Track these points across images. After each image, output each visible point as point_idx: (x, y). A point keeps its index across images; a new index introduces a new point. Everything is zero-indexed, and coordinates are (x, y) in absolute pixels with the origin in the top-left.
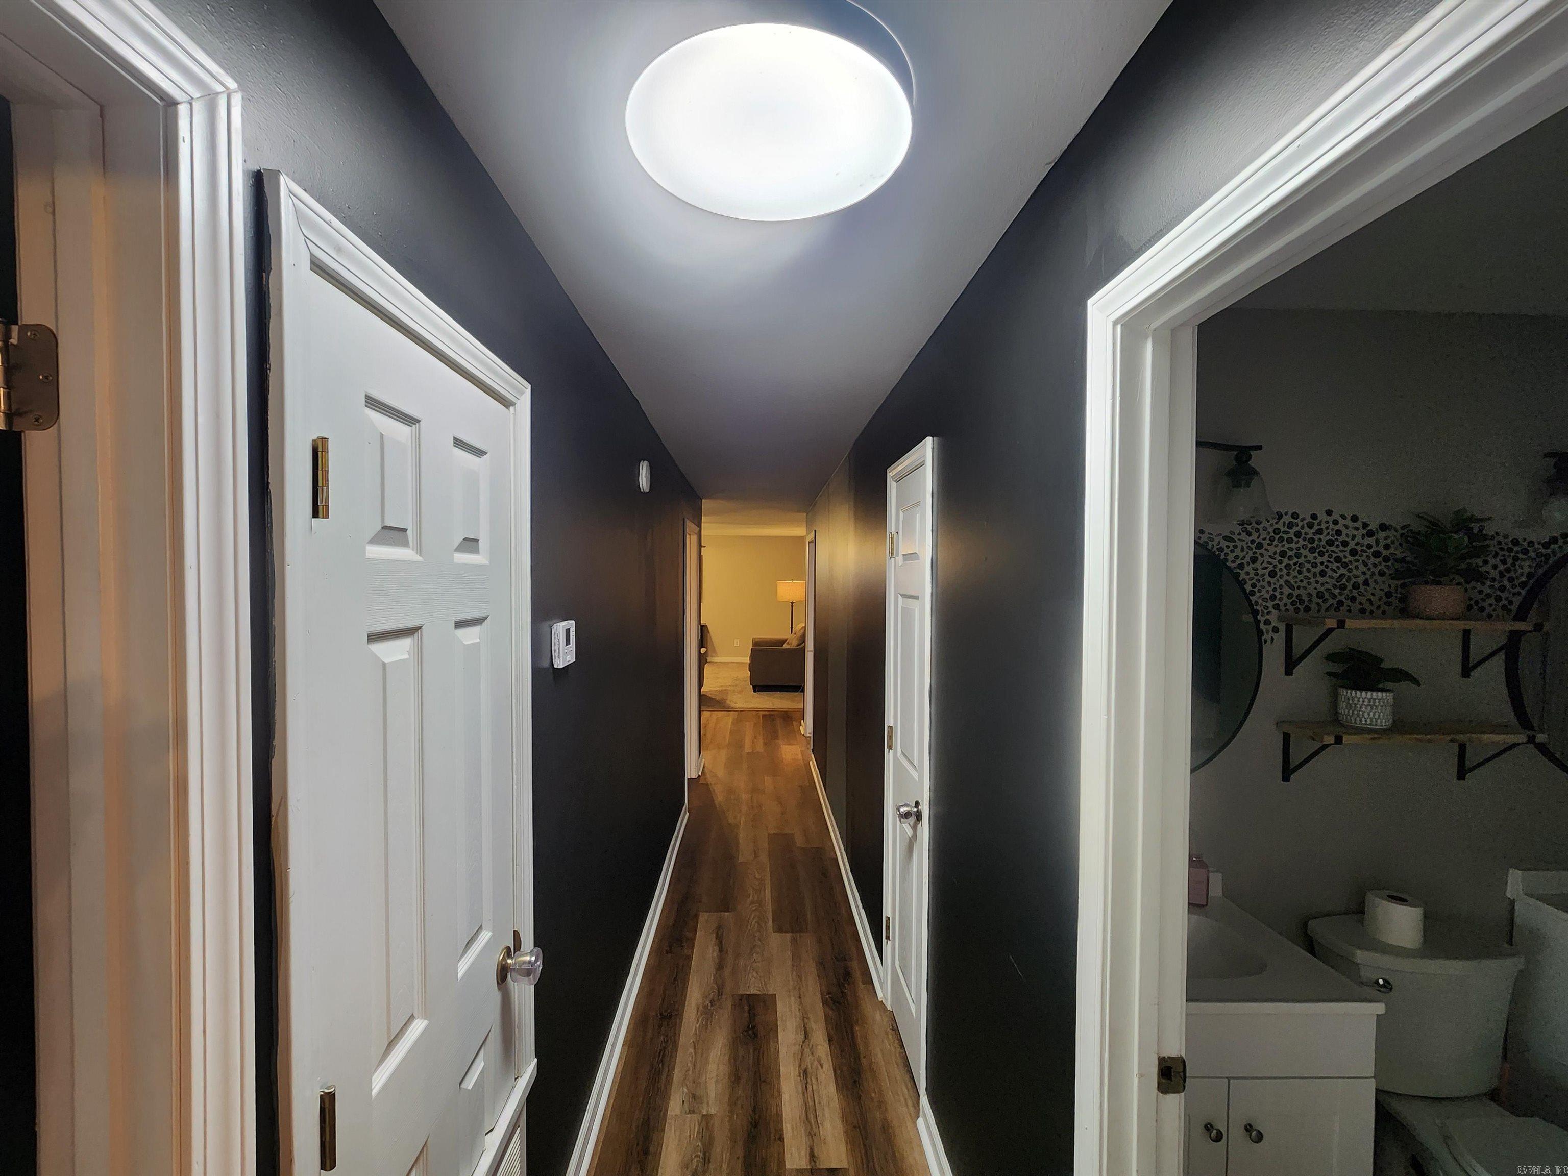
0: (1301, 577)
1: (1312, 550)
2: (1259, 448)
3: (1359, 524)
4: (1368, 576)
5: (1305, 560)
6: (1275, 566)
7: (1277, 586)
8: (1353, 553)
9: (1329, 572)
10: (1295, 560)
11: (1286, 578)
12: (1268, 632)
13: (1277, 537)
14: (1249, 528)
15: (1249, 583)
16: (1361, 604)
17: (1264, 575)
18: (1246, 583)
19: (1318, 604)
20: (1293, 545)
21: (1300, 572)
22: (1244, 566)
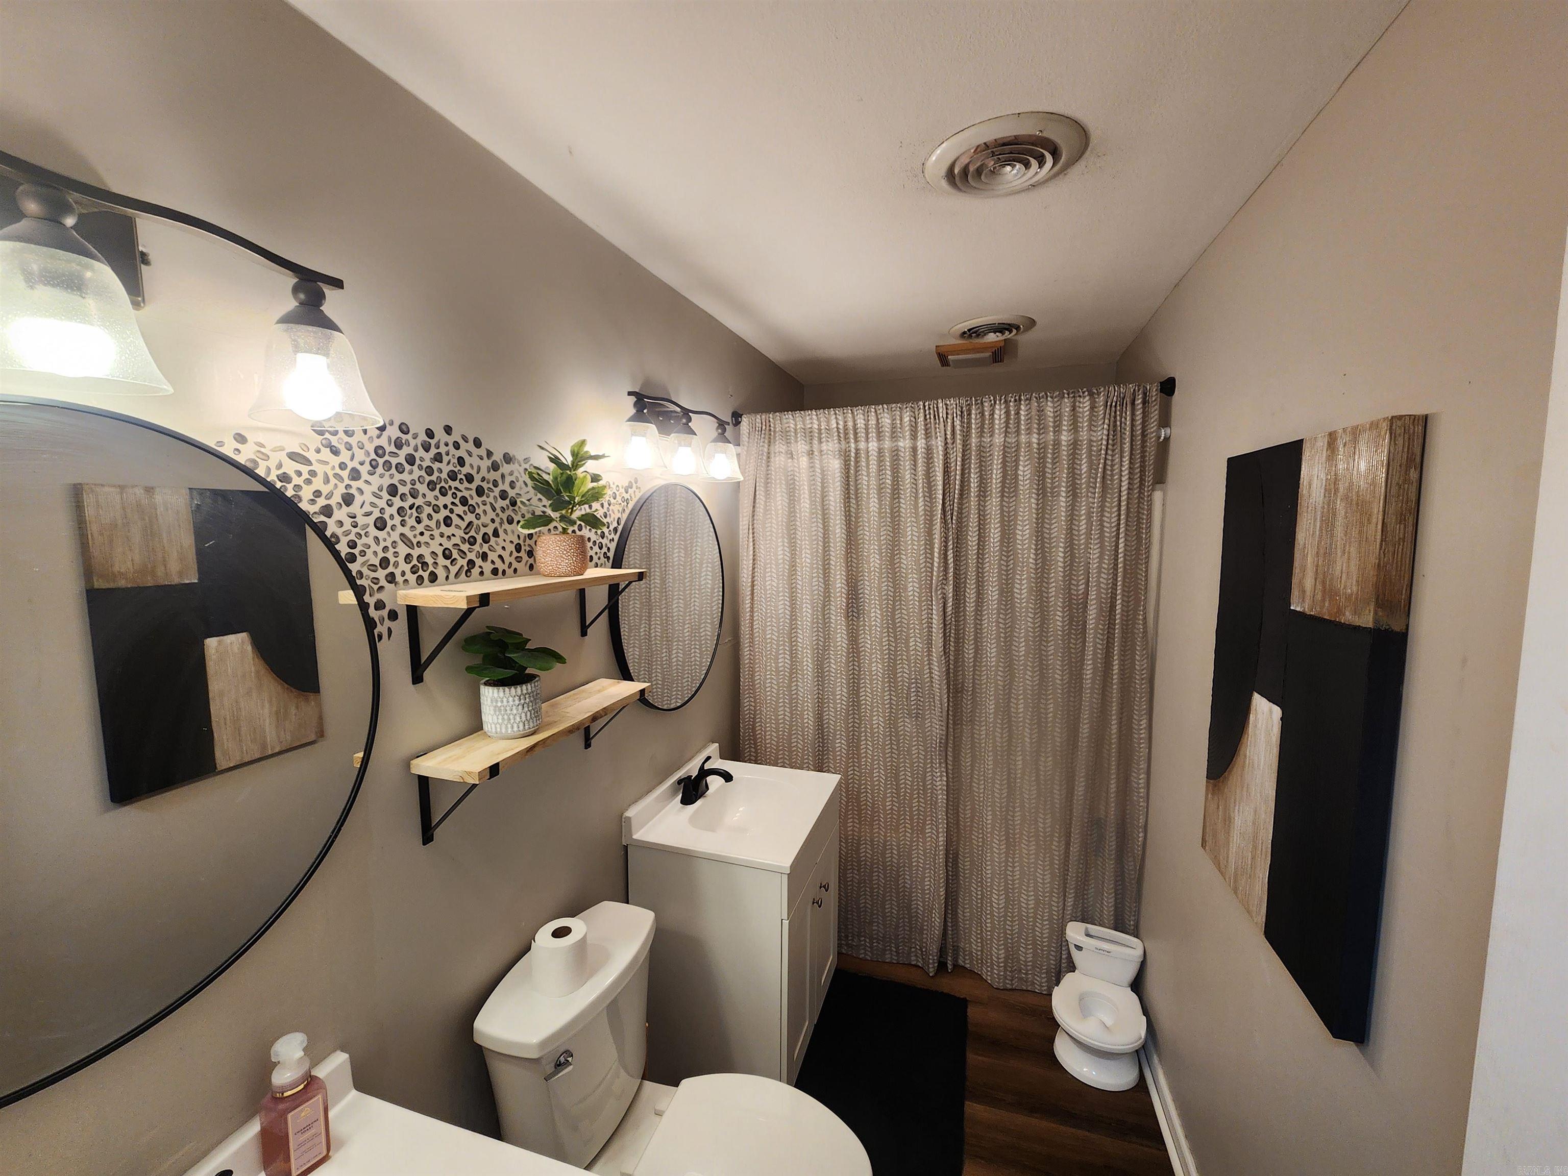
0: (420, 528)
1: (431, 485)
2: (338, 284)
3: (482, 452)
4: (497, 524)
5: (424, 500)
6: (382, 510)
7: (388, 543)
8: (480, 491)
9: (456, 520)
10: (411, 501)
11: (400, 529)
12: (382, 620)
13: (381, 461)
14: (334, 440)
15: (344, 541)
16: (493, 562)
17: (368, 526)
18: (338, 541)
19: (446, 567)
20: (405, 476)
21: (419, 521)
22: (332, 510)
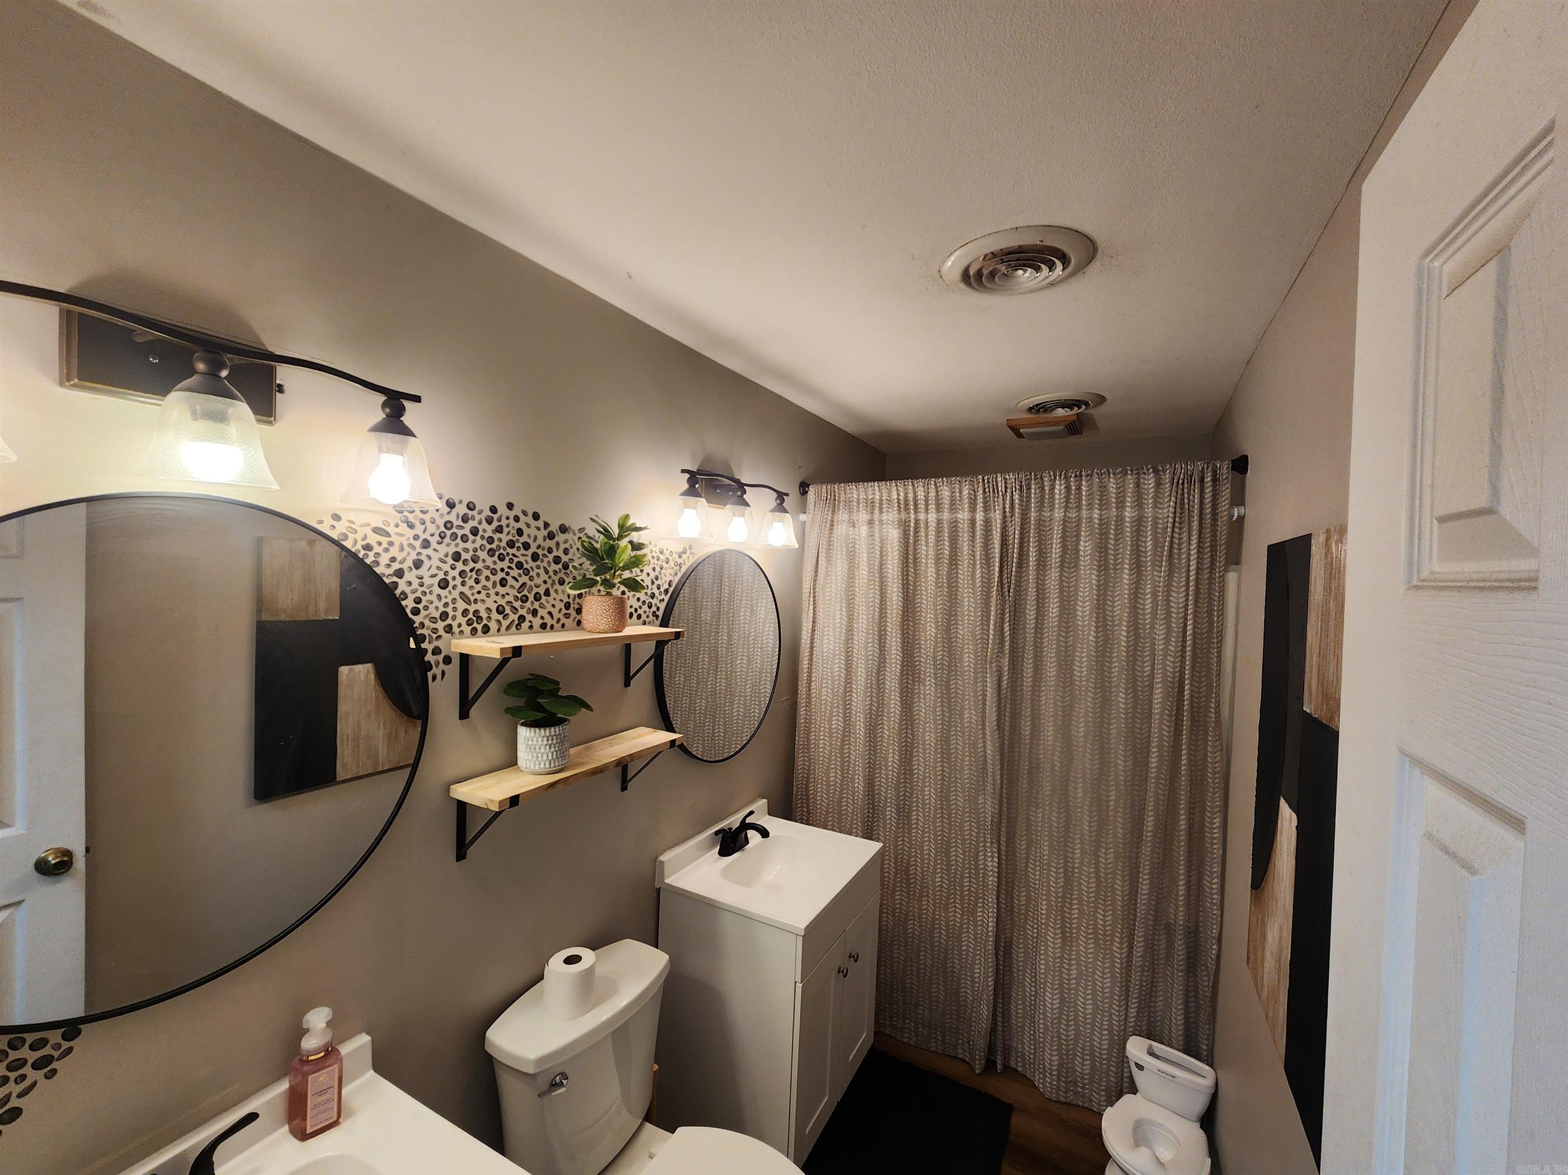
0: (478, 587)
1: (491, 553)
2: (417, 399)
3: (540, 523)
4: (548, 585)
5: (483, 565)
6: (446, 573)
7: (449, 600)
8: (535, 557)
9: (511, 581)
10: (472, 565)
11: (460, 589)
12: (437, 664)
13: (449, 533)
14: (411, 517)
15: (411, 597)
16: (542, 618)
17: (432, 585)
18: (406, 597)
19: (499, 621)
20: (469, 545)
21: (477, 581)
22: (404, 572)
